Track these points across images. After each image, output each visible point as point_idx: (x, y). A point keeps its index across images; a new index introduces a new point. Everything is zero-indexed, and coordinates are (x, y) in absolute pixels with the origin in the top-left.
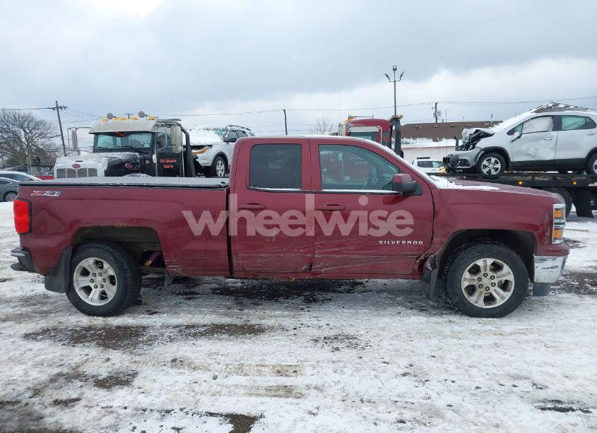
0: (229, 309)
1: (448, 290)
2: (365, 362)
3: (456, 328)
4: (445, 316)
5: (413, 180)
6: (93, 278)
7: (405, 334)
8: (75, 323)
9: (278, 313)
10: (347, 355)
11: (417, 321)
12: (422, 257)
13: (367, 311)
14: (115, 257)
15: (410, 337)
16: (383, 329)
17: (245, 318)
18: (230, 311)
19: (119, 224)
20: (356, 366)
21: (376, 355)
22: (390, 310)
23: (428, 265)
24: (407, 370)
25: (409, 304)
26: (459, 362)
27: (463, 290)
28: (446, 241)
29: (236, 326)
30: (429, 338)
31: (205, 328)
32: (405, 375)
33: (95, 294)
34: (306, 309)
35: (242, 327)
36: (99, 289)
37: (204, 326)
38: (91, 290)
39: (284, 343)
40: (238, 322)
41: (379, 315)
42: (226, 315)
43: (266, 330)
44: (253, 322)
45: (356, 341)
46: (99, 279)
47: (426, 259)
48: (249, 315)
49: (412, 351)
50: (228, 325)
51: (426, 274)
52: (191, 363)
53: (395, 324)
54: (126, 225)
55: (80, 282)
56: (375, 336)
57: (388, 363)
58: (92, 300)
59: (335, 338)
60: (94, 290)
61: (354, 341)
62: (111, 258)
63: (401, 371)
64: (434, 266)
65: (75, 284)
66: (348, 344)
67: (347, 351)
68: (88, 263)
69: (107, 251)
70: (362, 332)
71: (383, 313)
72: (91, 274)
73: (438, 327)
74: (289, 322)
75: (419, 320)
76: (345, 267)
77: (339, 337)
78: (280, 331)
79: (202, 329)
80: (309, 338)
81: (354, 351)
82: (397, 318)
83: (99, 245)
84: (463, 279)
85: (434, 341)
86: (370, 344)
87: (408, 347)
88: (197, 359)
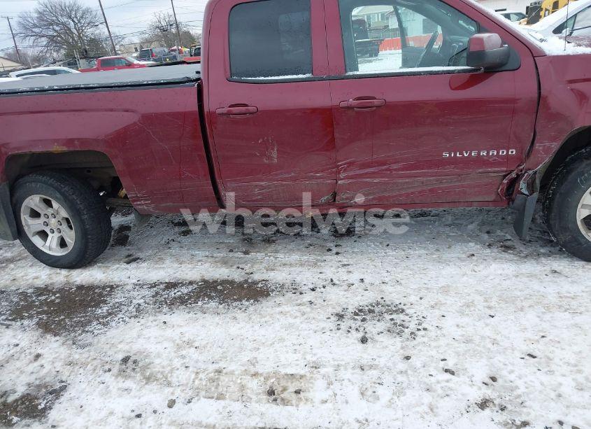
0: (231, 251)
1: (552, 222)
2: (415, 369)
3: (566, 287)
4: (543, 260)
5: (504, 43)
6: (46, 220)
7: (481, 299)
8: (30, 281)
9: (295, 257)
10: (386, 349)
11: (499, 272)
12: (514, 175)
13: (423, 252)
14: (62, 194)
15: (489, 308)
16: (445, 290)
17: (247, 268)
18: (231, 254)
19: (57, 148)
20: (400, 378)
21: (433, 353)
22: (458, 250)
23: (523, 186)
24: (488, 393)
25: (486, 236)
26: (580, 371)
27: (579, 223)
28: (555, 146)
29: (232, 282)
30: (522, 310)
31: (190, 288)
32: (483, 405)
33: (53, 240)
34: (335, 250)
35: (241, 285)
36: (56, 235)
37: (191, 283)
38: (47, 235)
39: (291, 321)
40: (237, 276)
41: (439, 261)
42: (225, 262)
43: (273, 291)
44: (256, 277)
45: (402, 316)
46: (53, 221)
47: (519, 177)
48: (254, 262)
49: (494, 342)
50: (224, 282)
51: (518, 200)
52: (146, 367)
53: (465, 278)
54: (65, 149)
55: (31, 225)
56: (433, 307)
57: (453, 373)
58: (50, 249)
59: (371, 311)
60: (50, 235)
61: (399, 318)
62: (58, 195)
63: (476, 394)
64: (531, 187)
65: (26, 229)
66: (389, 324)
67: (385, 339)
68: (34, 201)
69: (51, 185)
70: (413, 299)
71: (447, 255)
72: (42, 215)
73: (535, 285)
74: (306, 277)
75: (503, 269)
76: (387, 194)
77: (377, 309)
78: (290, 294)
79: (185, 290)
80: (330, 310)
81: (398, 339)
82: (467, 267)
83: (41, 177)
84: (579, 206)
85: (530, 318)
86: (424, 325)
87: (488, 332)
88: (159, 356)
